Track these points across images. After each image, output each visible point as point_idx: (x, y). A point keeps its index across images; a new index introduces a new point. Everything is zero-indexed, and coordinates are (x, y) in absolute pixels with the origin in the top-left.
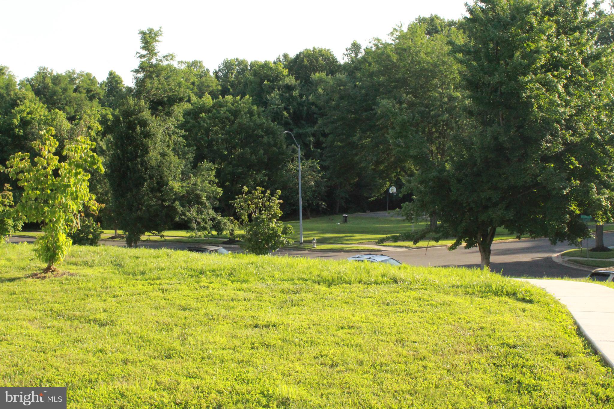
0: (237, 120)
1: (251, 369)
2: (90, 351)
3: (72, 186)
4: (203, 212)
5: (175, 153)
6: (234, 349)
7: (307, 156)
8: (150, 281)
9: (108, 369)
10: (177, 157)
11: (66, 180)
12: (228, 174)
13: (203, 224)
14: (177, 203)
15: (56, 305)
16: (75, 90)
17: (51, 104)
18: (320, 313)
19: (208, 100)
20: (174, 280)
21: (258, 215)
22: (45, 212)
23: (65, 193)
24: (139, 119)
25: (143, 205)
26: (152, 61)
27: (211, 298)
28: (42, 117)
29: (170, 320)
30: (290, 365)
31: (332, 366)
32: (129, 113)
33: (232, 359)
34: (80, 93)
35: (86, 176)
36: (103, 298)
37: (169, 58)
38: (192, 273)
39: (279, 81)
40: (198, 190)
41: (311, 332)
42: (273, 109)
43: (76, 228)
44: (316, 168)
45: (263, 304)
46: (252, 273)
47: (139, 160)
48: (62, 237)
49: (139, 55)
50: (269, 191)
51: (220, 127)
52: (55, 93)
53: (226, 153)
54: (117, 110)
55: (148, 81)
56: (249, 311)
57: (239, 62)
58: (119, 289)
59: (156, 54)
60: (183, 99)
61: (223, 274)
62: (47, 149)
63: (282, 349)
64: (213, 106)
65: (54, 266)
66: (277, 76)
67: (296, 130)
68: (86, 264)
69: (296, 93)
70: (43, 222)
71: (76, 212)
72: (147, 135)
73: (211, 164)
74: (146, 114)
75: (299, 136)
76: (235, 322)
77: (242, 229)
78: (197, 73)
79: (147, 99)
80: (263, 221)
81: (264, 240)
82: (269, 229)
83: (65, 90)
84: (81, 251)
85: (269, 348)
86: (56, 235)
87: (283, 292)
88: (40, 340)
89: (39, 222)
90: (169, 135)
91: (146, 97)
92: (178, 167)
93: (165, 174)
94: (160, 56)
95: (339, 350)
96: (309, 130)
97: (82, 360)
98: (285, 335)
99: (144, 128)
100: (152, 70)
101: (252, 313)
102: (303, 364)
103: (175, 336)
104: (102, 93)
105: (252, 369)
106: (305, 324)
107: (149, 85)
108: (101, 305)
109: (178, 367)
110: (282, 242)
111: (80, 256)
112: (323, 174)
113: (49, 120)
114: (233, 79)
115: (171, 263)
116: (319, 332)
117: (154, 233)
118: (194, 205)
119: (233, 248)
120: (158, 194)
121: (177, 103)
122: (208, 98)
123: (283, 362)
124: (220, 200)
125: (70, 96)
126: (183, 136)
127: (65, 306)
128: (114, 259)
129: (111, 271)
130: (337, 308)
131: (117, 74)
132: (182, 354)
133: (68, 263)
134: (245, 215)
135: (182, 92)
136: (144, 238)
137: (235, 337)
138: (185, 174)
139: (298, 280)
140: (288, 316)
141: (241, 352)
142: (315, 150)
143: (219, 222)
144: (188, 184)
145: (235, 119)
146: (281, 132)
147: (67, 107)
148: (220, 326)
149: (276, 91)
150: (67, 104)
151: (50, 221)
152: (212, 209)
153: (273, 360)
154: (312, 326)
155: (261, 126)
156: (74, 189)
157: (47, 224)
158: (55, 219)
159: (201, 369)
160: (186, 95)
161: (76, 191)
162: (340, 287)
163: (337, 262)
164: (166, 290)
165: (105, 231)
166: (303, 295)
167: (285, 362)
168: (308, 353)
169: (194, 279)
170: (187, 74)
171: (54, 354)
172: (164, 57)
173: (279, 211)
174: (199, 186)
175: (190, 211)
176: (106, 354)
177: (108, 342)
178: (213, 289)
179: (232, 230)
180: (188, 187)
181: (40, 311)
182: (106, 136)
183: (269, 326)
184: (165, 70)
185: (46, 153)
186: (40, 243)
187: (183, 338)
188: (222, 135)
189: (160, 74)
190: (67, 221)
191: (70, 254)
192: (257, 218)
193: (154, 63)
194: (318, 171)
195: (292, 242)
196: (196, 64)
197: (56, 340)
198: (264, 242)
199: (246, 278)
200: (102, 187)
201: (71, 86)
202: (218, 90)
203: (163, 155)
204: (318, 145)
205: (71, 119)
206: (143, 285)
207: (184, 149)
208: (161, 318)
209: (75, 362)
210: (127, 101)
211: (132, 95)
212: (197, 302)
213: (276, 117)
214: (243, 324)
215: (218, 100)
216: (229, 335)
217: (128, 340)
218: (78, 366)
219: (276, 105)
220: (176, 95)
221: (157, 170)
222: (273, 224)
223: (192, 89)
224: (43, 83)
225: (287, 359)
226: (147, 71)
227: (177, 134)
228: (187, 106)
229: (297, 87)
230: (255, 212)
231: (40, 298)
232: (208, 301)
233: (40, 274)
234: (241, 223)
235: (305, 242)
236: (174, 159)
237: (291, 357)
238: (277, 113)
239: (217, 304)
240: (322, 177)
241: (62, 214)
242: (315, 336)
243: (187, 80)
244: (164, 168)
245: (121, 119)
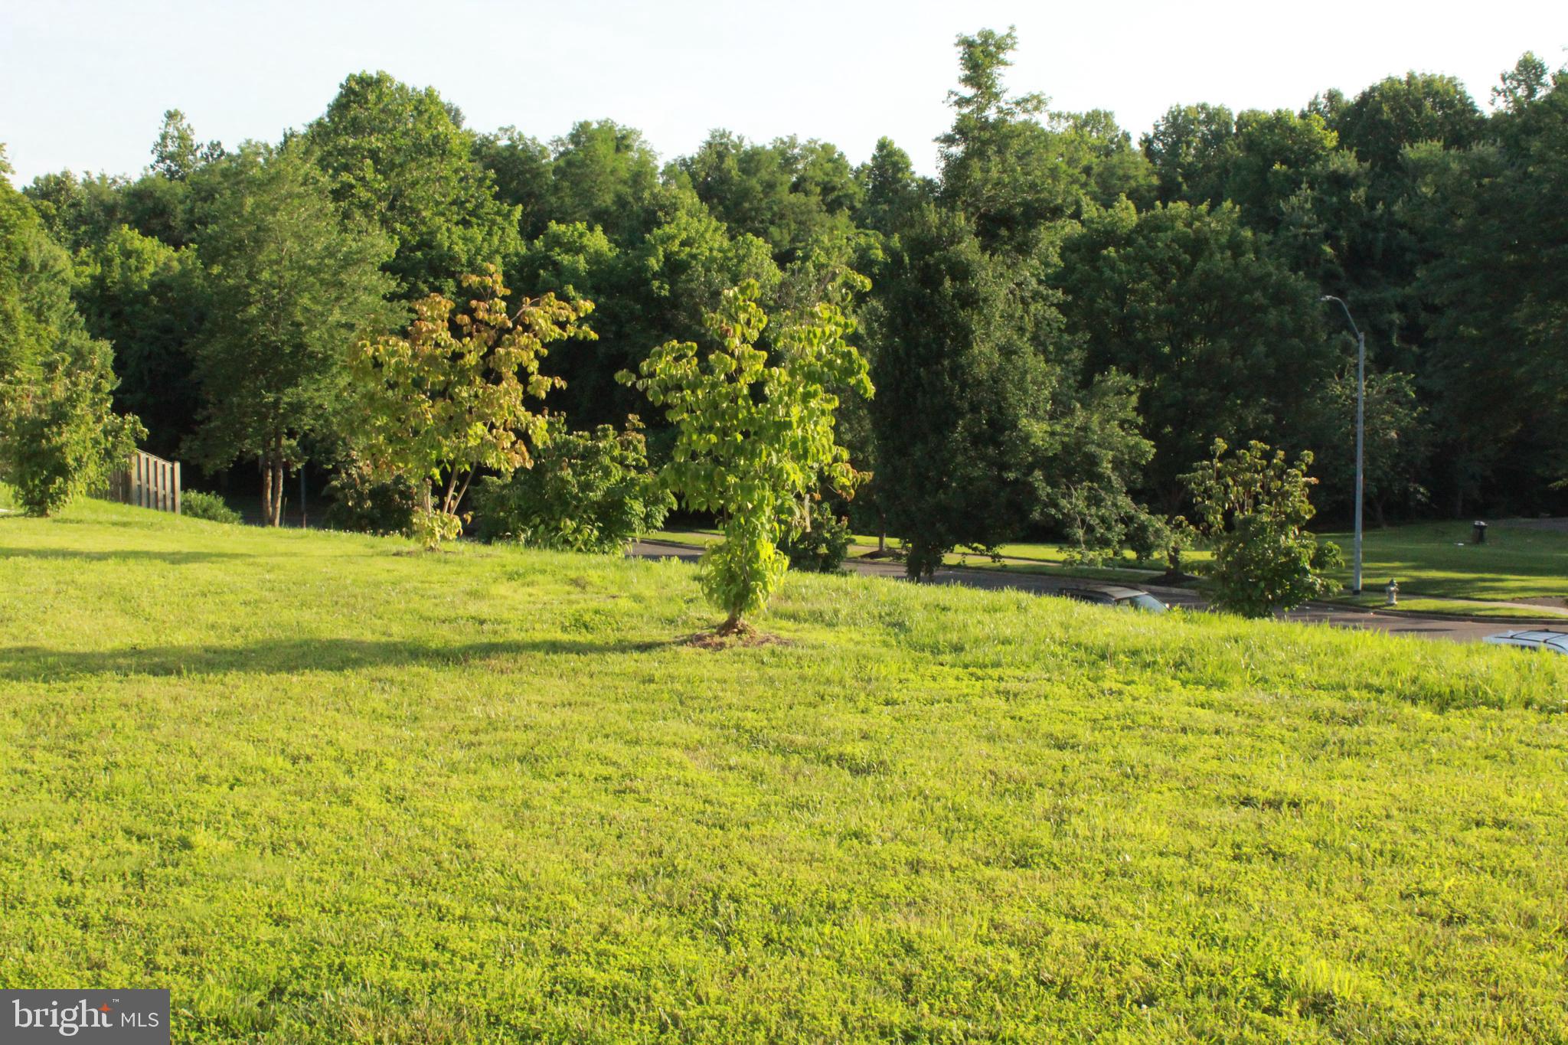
0: (1200, 265)
1: (1232, 912)
2: (830, 833)
3: (795, 425)
4: (1103, 500)
5: (1036, 348)
6: (1189, 856)
7: (1382, 362)
8: (977, 669)
9: (873, 881)
10: (1042, 357)
11: (781, 411)
12: (1171, 405)
13: (1100, 531)
14: (1038, 474)
15: (749, 714)
16: (795, 188)
17: (737, 221)
18: (1416, 781)
19: (1126, 213)
20: (1036, 671)
21: (1249, 513)
22: (728, 488)
23: (778, 442)
24: (950, 260)
25: (951, 477)
26: (986, 113)
27: (1129, 722)
28: (715, 253)
29: (1025, 770)
30: (1336, 909)
31: (1448, 922)
32: (925, 244)
33: (1183, 882)
34: (807, 193)
35: (828, 401)
36: (861, 705)
37: (1029, 106)
38: (1080, 654)
39: (1313, 162)
40: (1093, 442)
41: (1394, 828)
42: (1296, 236)
43: (800, 530)
44: (1406, 395)
45: (1264, 746)
46: (1236, 664)
47: (946, 363)
48: (767, 549)
49: (954, 98)
50: (1281, 454)
51: (1152, 283)
52: (745, 194)
53: (1167, 349)
54: (897, 236)
55: (976, 164)
56: (1228, 761)
57: (1208, 115)
58: (899, 686)
59: (997, 95)
60: (1062, 211)
61: (1161, 661)
62: (739, 333)
63: (1315, 866)
64: (1139, 228)
65: (744, 619)
66: (1308, 151)
67: (1354, 293)
68: (817, 617)
69: (1357, 196)
70: (722, 511)
71: (800, 489)
72: (970, 300)
73: (1128, 377)
74: (969, 248)
75: (1361, 310)
76: (1190, 788)
77: (1207, 548)
78: (1097, 143)
79: (971, 209)
80: (1262, 529)
81: (1264, 579)
82: (1277, 551)
83: (770, 186)
84: (806, 587)
85: (1280, 860)
86: (753, 544)
87: (1316, 717)
88: (713, 797)
89: (714, 510)
90: (1023, 300)
91: (969, 205)
92: (1043, 383)
93: (1011, 400)
94: (1007, 100)
95: (1469, 882)
96: (1392, 293)
97: (812, 854)
98: (1323, 829)
99: (962, 284)
100: (986, 135)
101: (1237, 769)
102: (1372, 910)
103: (1038, 811)
104: (859, 195)
105: (1235, 910)
106: (1376, 806)
107: (978, 175)
108: (856, 722)
109: (1045, 890)
110: (1311, 588)
111: (803, 598)
112: (1425, 412)
113: (731, 259)
114: (1190, 159)
115: (1027, 625)
116: (1415, 830)
117: (975, 549)
118: (1081, 481)
119: (1177, 595)
120: (991, 451)
121: (1046, 219)
122: (1127, 208)
123: (1317, 901)
124: (1146, 470)
125: (781, 202)
126: (1058, 306)
127: (769, 720)
128: (886, 609)
129: (878, 638)
130: (1464, 769)
131: (896, 146)
132: (1055, 859)
133: (776, 614)
134: (1215, 512)
135: (1060, 192)
136: (950, 559)
137: (1191, 825)
138: (1061, 402)
139: (1357, 689)
140: (1332, 782)
141: (1207, 867)
142: (1405, 346)
143: (1143, 528)
144: (1067, 426)
145: (1194, 263)
146: (1314, 297)
147: (772, 229)
148: (1153, 795)
149: (1305, 191)
150: (778, 219)
151: (740, 509)
152: (1127, 493)
153: (1289, 893)
154: (1395, 813)
155: (1260, 282)
156: (799, 432)
157: (730, 516)
158: (750, 506)
159: (1104, 901)
160: (1069, 199)
161: (804, 439)
162: (1471, 715)
163: (1463, 647)
164: (1015, 695)
165: (859, 539)
166: (1371, 728)
167: (1323, 901)
168: (1384, 882)
169: (1085, 670)
170: (1072, 145)
171: (746, 833)
172: (1018, 103)
173: (1307, 506)
174: (1094, 433)
175: (1070, 496)
176: (869, 843)
177: (873, 815)
178: (1135, 699)
179: (1176, 550)
180: (1068, 435)
181: (711, 726)
182: (866, 302)
183: (1281, 803)
184: (1019, 135)
185: (737, 342)
186: (714, 563)
187: (1059, 819)
188: (1159, 303)
189: (1007, 146)
190: (779, 510)
191: (781, 591)
192: (1248, 522)
193: (991, 120)
194: (1411, 402)
195: (1337, 587)
196: (1096, 120)
197: (749, 800)
198: (1262, 585)
199: (1220, 675)
200: (851, 429)
201: (785, 177)
202: (1150, 188)
203: (1008, 351)
204: (1412, 332)
205: (783, 259)
206: (957, 679)
207: (1060, 337)
208: (1003, 763)
209: (795, 855)
210: (923, 216)
211: (936, 199)
212: (1093, 730)
213: (1303, 258)
214: (1213, 795)
215: (1152, 212)
216: (1174, 820)
217: (922, 812)
218: (802, 868)
219: (1302, 226)
220: (1044, 200)
221: (990, 389)
222: (1289, 540)
223: (1084, 185)
224: (718, 168)
225: (1328, 893)
226: (974, 139)
227: (1045, 298)
228: (1072, 228)
229: (1361, 180)
230: (1242, 507)
231: (710, 694)
232: (1122, 730)
233: (711, 636)
234: (1206, 533)
235: (1368, 588)
236: (1034, 363)
237: (1340, 890)
238: (1304, 247)
239: (1144, 737)
240: (1420, 420)
241: (768, 493)
242: (1405, 839)
243: (1071, 162)
244: (1009, 385)
245: (907, 259)
